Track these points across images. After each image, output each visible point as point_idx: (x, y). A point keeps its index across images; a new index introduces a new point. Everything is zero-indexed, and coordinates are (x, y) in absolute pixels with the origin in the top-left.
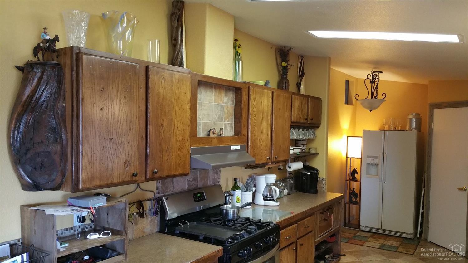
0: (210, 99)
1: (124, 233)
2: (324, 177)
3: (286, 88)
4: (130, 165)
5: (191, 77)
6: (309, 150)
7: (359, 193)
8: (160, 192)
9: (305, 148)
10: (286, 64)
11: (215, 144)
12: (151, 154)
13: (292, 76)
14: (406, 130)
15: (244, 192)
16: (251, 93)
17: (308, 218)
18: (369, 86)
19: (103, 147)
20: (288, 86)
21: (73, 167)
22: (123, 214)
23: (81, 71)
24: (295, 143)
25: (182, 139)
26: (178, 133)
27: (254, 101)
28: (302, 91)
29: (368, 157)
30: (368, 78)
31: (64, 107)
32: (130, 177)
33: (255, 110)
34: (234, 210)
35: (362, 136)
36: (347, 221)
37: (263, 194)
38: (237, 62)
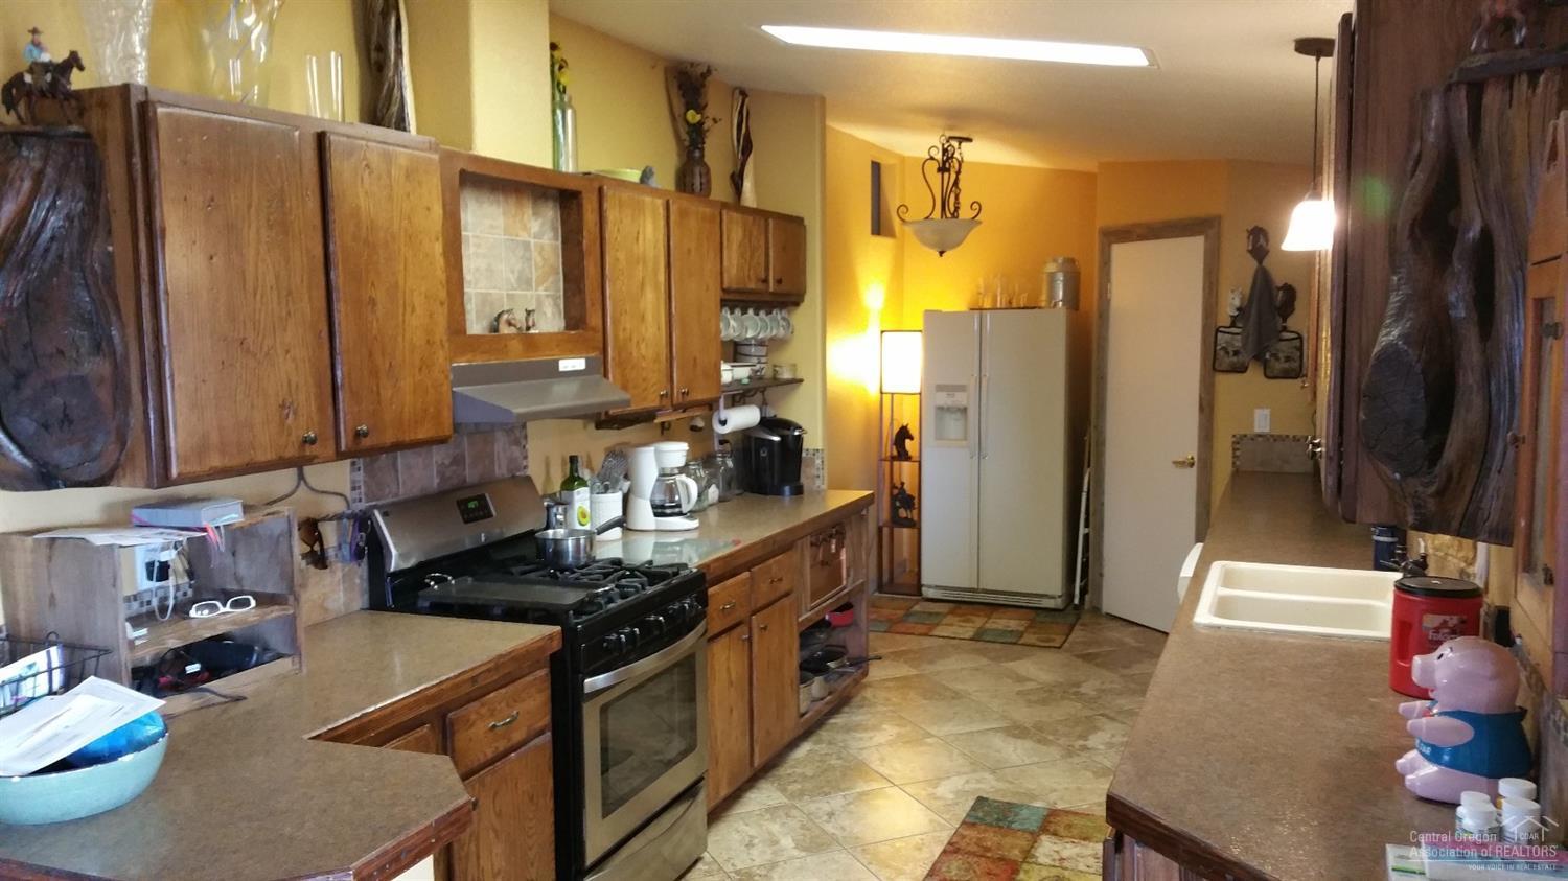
0: (492, 227)
1: (291, 598)
2: (820, 448)
3: (701, 190)
4: (295, 413)
5: (442, 160)
6: (774, 370)
7: (916, 495)
8: (363, 497)
9: (763, 365)
10: (698, 117)
11: (516, 354)
12: (346, 385)
13: (717, 152)
14: (1040, 308)
15: (598, 494)
16: (606, 205)
17: (780, 557)
18: (935, 179)
19: (223, 363)
20: (709, 181)
21: (149, 419)
22: (284, 547)
23: (154, 154)
24: (735, 351)
25: (428, 341)
26: (416, 321)
27: (618, 230)
28: (749, 197)
29: (940, 388)
30: (932, 158)
31: (110, 255)
32: (296, 447)
33: (621, 256)
34: (578, 540)
35: (921, 329)
36: (886, 578)
37: (651, 501)
38: (559, 112)
